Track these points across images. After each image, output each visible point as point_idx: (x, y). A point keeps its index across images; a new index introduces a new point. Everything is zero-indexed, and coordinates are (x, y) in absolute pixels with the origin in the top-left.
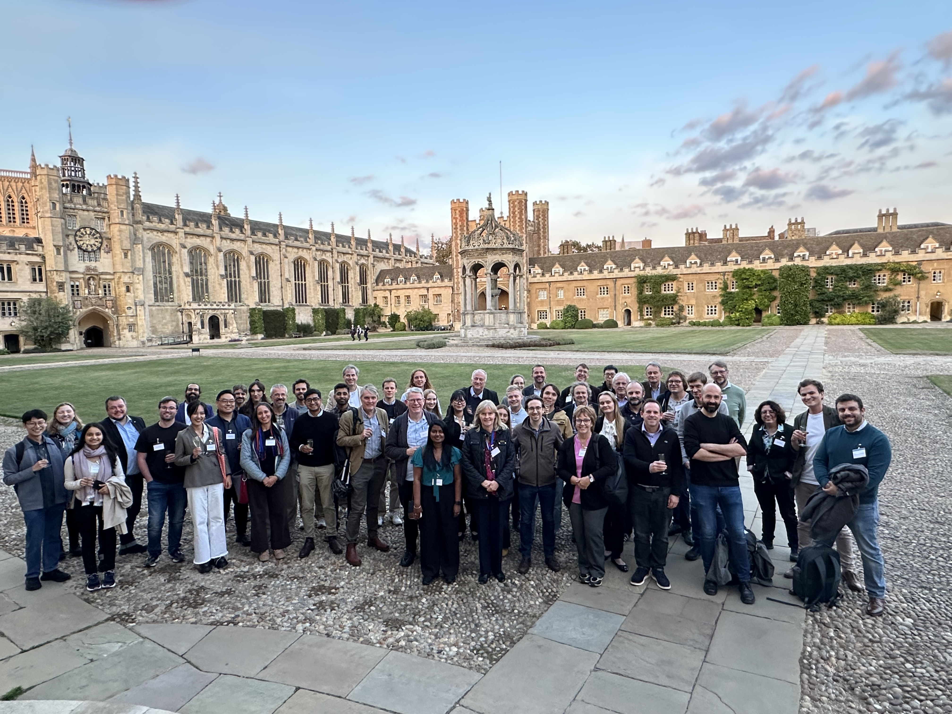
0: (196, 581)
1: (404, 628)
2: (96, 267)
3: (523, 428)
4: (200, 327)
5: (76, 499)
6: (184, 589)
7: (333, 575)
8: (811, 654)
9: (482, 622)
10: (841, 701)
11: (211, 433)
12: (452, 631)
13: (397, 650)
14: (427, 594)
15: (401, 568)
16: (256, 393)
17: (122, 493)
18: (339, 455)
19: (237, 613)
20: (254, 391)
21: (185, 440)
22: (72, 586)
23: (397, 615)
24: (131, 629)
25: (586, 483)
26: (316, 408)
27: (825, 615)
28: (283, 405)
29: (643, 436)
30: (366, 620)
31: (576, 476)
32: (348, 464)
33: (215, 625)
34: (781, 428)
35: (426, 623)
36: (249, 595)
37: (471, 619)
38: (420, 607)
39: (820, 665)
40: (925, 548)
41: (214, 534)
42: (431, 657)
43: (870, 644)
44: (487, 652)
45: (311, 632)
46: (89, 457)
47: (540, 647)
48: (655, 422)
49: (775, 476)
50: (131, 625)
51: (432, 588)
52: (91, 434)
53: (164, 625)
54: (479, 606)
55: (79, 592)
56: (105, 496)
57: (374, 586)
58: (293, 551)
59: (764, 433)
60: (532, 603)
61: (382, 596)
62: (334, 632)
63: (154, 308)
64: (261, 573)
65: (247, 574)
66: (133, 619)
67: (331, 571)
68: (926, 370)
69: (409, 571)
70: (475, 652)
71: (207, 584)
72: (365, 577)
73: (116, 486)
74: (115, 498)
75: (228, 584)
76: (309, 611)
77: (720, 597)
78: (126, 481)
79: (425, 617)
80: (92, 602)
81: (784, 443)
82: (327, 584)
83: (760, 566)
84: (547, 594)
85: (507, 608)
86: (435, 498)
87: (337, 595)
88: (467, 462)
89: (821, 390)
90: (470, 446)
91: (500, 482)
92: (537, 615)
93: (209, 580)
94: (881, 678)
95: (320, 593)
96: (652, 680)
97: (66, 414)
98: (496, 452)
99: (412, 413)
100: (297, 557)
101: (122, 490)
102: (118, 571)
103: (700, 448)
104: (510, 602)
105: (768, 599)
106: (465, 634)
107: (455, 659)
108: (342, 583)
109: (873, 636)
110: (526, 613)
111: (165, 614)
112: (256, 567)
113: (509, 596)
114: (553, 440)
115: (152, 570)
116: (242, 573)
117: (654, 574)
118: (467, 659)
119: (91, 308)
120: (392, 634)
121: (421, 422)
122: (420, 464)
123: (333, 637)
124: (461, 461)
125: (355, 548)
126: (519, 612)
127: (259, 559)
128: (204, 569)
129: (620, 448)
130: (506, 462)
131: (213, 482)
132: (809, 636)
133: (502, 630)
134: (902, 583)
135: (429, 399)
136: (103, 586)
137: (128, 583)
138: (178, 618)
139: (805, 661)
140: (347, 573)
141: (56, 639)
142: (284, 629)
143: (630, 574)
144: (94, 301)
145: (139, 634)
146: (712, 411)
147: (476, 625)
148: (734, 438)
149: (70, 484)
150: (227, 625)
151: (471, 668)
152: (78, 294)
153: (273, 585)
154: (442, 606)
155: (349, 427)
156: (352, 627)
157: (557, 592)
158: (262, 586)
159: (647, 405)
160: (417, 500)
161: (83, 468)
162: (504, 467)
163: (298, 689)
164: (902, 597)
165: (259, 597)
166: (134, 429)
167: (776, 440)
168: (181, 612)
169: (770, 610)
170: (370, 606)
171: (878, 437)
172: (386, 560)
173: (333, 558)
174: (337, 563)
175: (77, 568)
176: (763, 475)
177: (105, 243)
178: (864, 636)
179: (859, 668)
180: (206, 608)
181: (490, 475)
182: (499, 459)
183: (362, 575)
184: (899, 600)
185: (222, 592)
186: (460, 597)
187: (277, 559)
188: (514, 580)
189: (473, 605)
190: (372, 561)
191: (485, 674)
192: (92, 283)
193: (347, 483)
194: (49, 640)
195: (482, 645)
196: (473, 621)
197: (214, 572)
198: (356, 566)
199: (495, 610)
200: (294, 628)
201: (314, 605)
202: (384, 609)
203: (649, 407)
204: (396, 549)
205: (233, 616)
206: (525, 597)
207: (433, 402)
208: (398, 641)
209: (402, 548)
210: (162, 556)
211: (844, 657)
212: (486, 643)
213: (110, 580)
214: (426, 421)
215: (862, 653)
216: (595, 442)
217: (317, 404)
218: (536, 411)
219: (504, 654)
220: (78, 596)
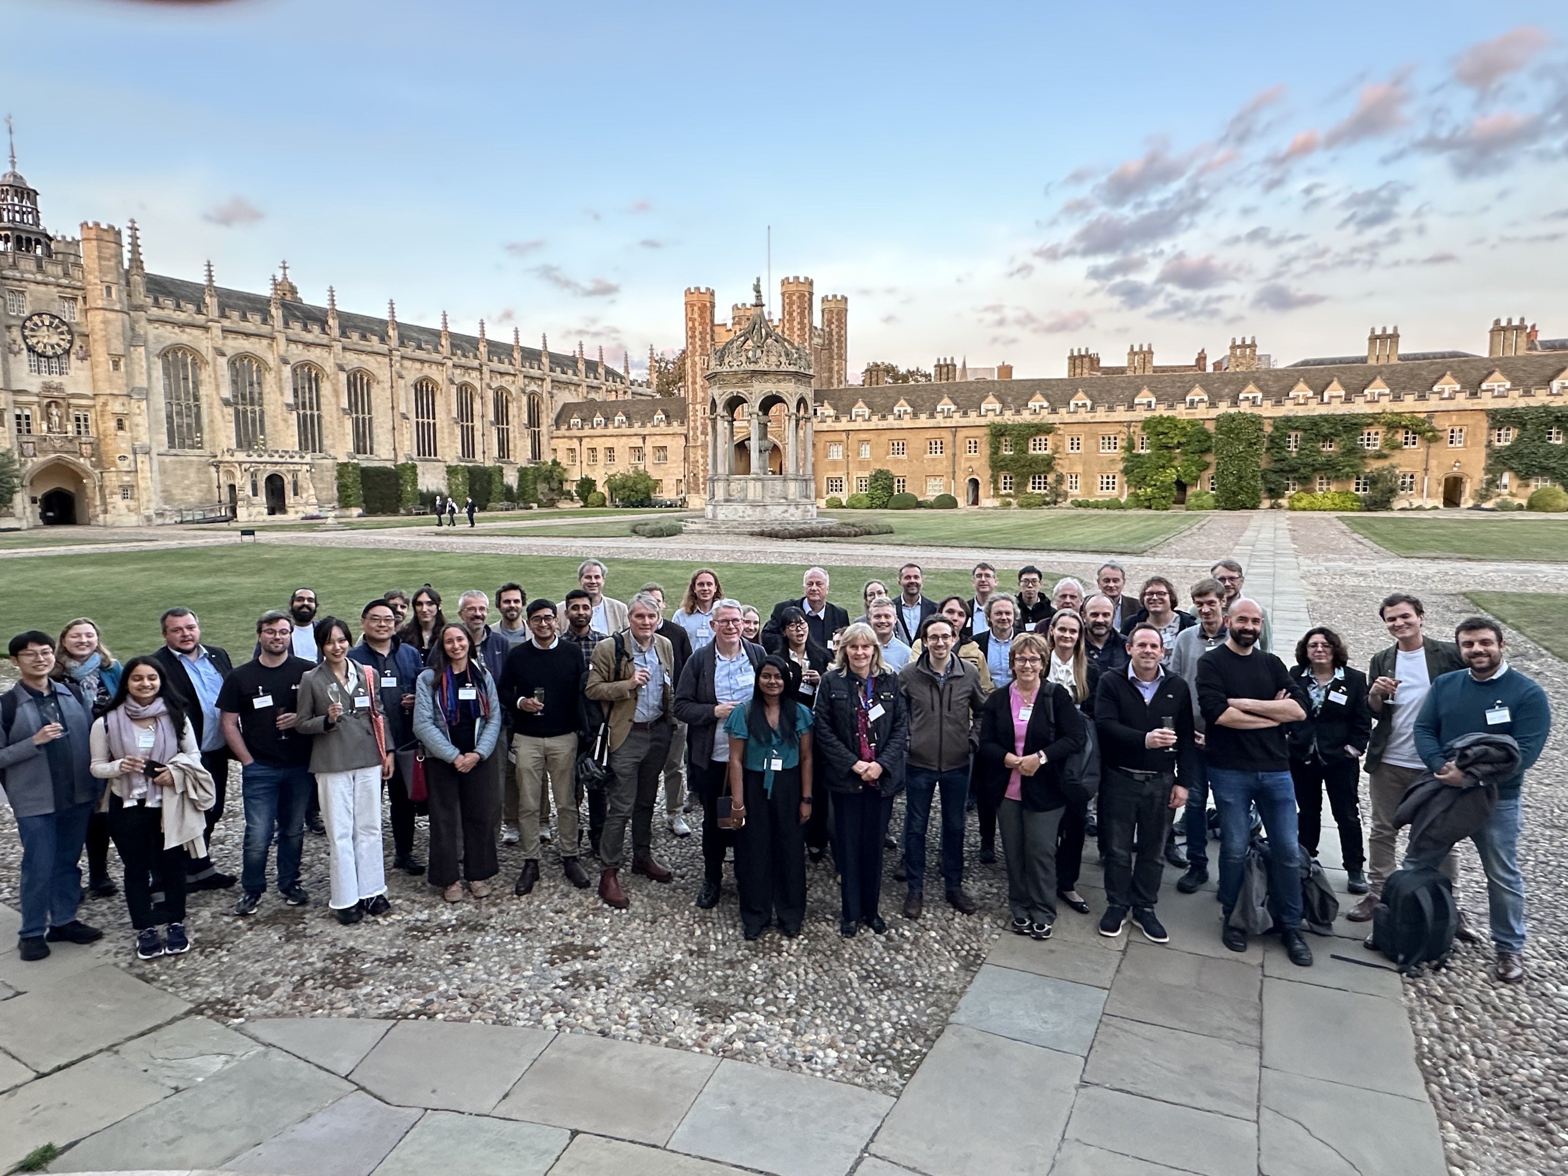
0: (338, 939)
1: (733, 1017)
2: (61, 384)
3: (918, 671)
4: (251, 494)
5: (113, 796)
6: (319, 955)
7: (584, 925)
8: (1431, 1051)
9: (866, 1004)
10: (1505, 1130)
11: (362, 677)
12: (818, 1021)
13: (733, 1057)
14: (756, 956)
15: (701, 911)
16: (425, 608)
17: (198, 784)
18: (589, 714)
19: (429, 996)
20: (421, 604)
21: (317, 688)
22: (107, 952)
23: (715, 994)
24: (238, 1029)
25: (1033, 766)
26: (549, 633)
27: (1435, 983)
28: (482, 627)
29: (1132, 686)
30: (663, 1005)
31: (1015, 753)
32: (605, 730)
33: (393, 1018)
34: (1340, 674)
35: (770, 1008)
36: (441, 962)
37: (845, 1001)
38: (751, 979)
39: (1452, 1069)
40: (1550, 868)
41: (366, 856)
42: (796, 1069)
43: (1519, 1030)
44: (891, 1058)
45: (572, 1028)
46: (135, 718)
47: (978, 1046)
48: (1152, 664)
49: (1327, 752)
50: (237, 1021)
51: (763, 944)
52: (141, 678)
53: (298, 1019)
54: (852, 975)
55: (124, 961)
56: (166, 790)
57: (662, 943)
58: (502, 882)
59: (1309, 681)
60: (943, 969)
61: (680, 961)
62: (614, 1027)
63: (167, 459)
64: (454, 922)
65: (427, 924)
66: (238, 1011)
67: (578, 917)
68: (1460, 583)
69: (714, 915)
70: (870, 1057)
71: (359, 944)
72: (642, 928)
73: (185, 771)
74: (185, 793)
75: (398, 942)
76: (558, 990)
77: (1254, 954)
78: (203, 761)
79: (764, 997)
80: (153, 979)
81: (1345, 698)
82: (578, 941)
83: (1316, 902)
84: (964, 953)
85: (903, 979)
86: (766, 791)
87: (600, 960)
88: (826, 729)
89: (1419, 612)
90: (831, 702)
91: (886, 765)
92: (958, 991)
93: (361, 936)
94: (1556, 1087)
95: (569, 958)
96: (1184, 1100)
97: (85, 639)
98: (877, 712)
99: (724, 642)
100: (512, 894)
101: (196, 779)
102: (189, 923)
103: (1228, 706)
104: (905, 968)
105: (1333, 957)
106: (842, 1025)
107: (840, 1072)
108: (604, 939)
109: (1520, 1017)
110: (939, 987)
111: (296, 1000)
112: (442, 913)
113: (901, 958)
114: (967, 692)
115: (252, 920)
116: (419, 924)
117: (1136, 917)
118: (861, 1071)
119: (53, 456)
120: (715, 1028)
121: (738, 659)
122: (743, 733)
123: (614, 1037)
124: (814, 730)
125: (616, 879)
126: (924, 985)
127: (444, 898)
128: (347, 917)
129: (1087, 706)
130: (893, 730)
131: (364, 764)
132: (1418, 1018)
133: (903, 1017)
134: (1534, 927)
135: (748, 622)
136: (168, 952)
137: (212, 943)
138: (321, 1007)
139: (1427, 1062)
140: (607, 921)
141: (101, 1051)
142: (522, 1023)
143: (1096, 917)
144: (58, 444)
145: (256, 1039)
146: (1247, 646)
147: (858, 1010)
148: (1284, 691)
149: (100, 767)
150: (416, 1018)
151: (870, 1088)
152: (29, 431)
153: (481, 945)
154: (789, 977)
155: (609, 667)
156: (642, 1017)
157: (980, 949)
158: (460, 945)
159: (1138, 633)
160: (738, 795)
161: (126, 739)
162: (890, 738)
163: (575, 1133)
164: (1543, 951)
165: (459, 965)
166: (212, 670)
167: (1332, 692)
168: (324, 996)
169: (1342, 974)
170: (664, 979)
171: (1532, 689)
172: (671, 897)
173: (576, 895)
174: (586, 904)
175: (111, 918)
176: (1308, 750)
177: (78, 342)
178: (1507, 1018)
179: (1517, 1073)
180: (368, 989)
181: (867, 752)
182: (883, 725)
183: (635, 925)
184: (1541, 955)
185: (390, 957)
186: (816, 961)
187: (476, 898)
188: (901, 930)
189: (843, 973)
190: (646, 900)
191: (898, 1098)
192: (54, 412)
193: (605, 764)
194: (86, 1053)
195: (877, 1045)
196: (850, 1002)
197: (366, 922)
198: (621, 908)
199: (883, 982)
200: (540, 1022)
201: (565, 979)
202: (689, 983)
203: (1142, 636)
204: (682, 877)
205: (421, 1001)
206: (929, 960)
207: (753, 627)
208: (730, 1040)
209: (692, 876)
210: (265, 896)
211: (1485, 1054)
212: (884, 1042)
213: (178, 939)
214: (746, 658)
215: (1512, 1047)
216: (1046, 695)
217: (550, 627)
218: (941, 642)
219: (921, 1060)
220: (123, 969)
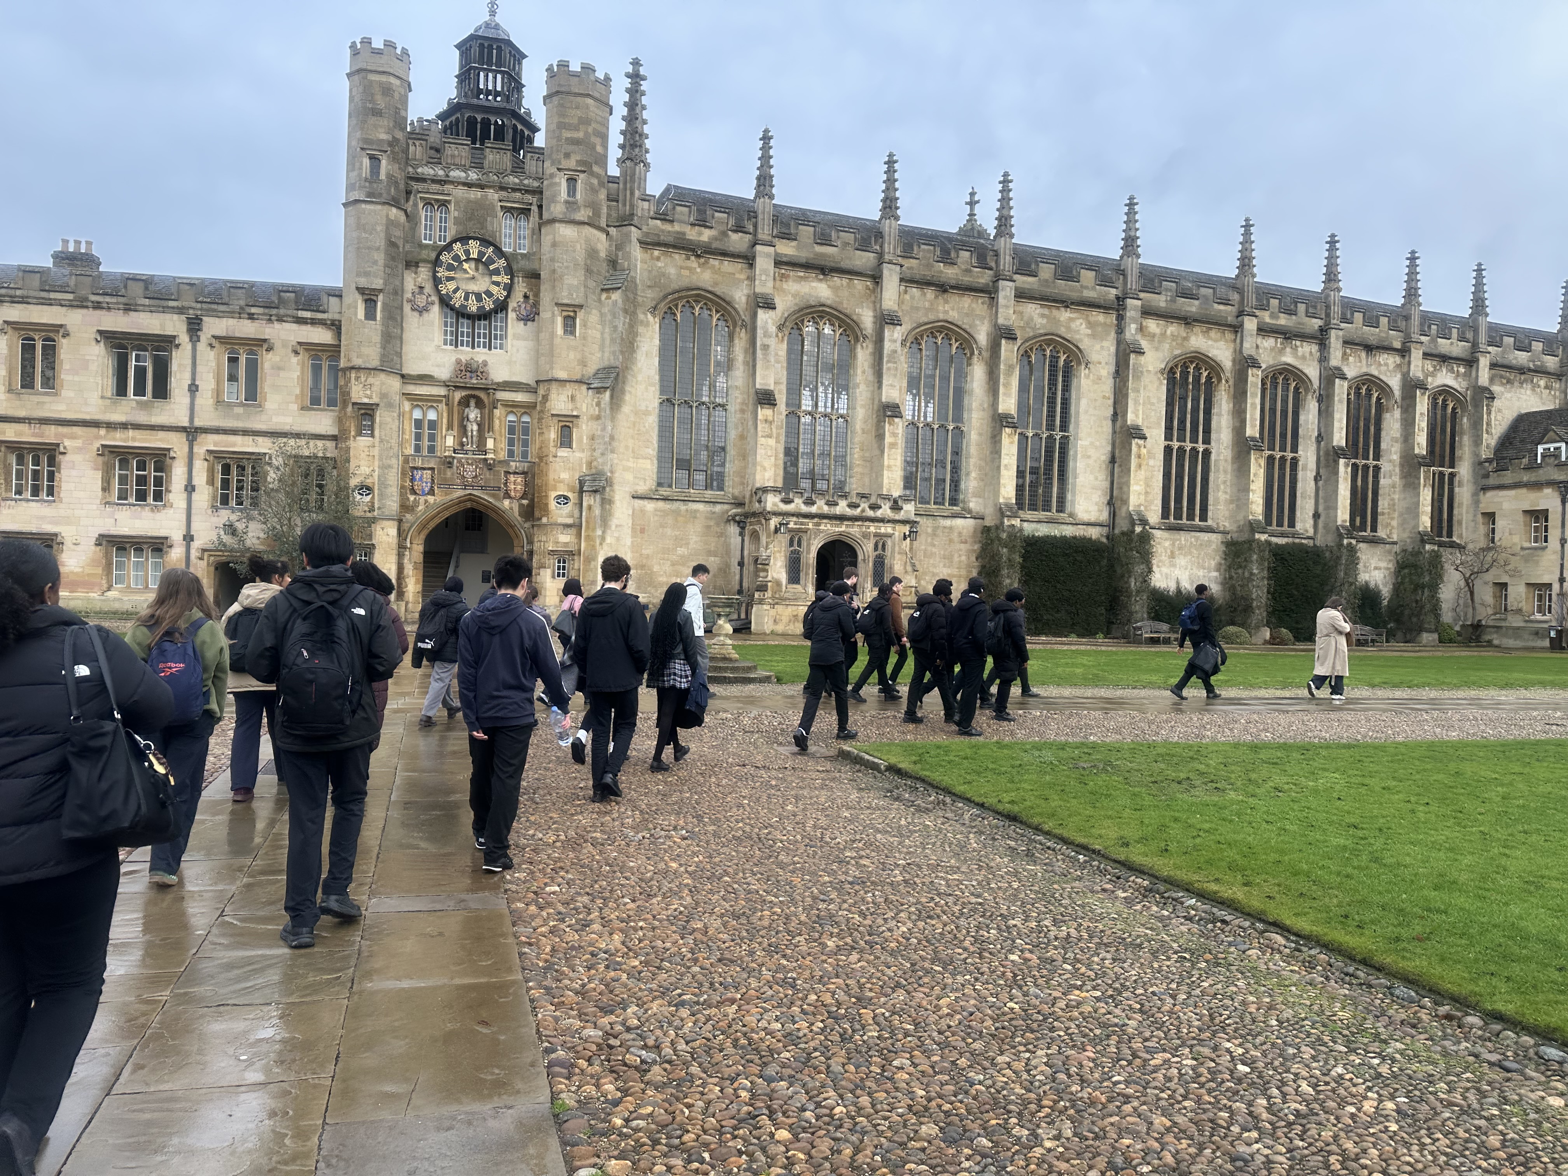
4: (783, 577)
119: (459, 493)
144: (470, 471)
177: (521, 288)
192: (472, 416)
